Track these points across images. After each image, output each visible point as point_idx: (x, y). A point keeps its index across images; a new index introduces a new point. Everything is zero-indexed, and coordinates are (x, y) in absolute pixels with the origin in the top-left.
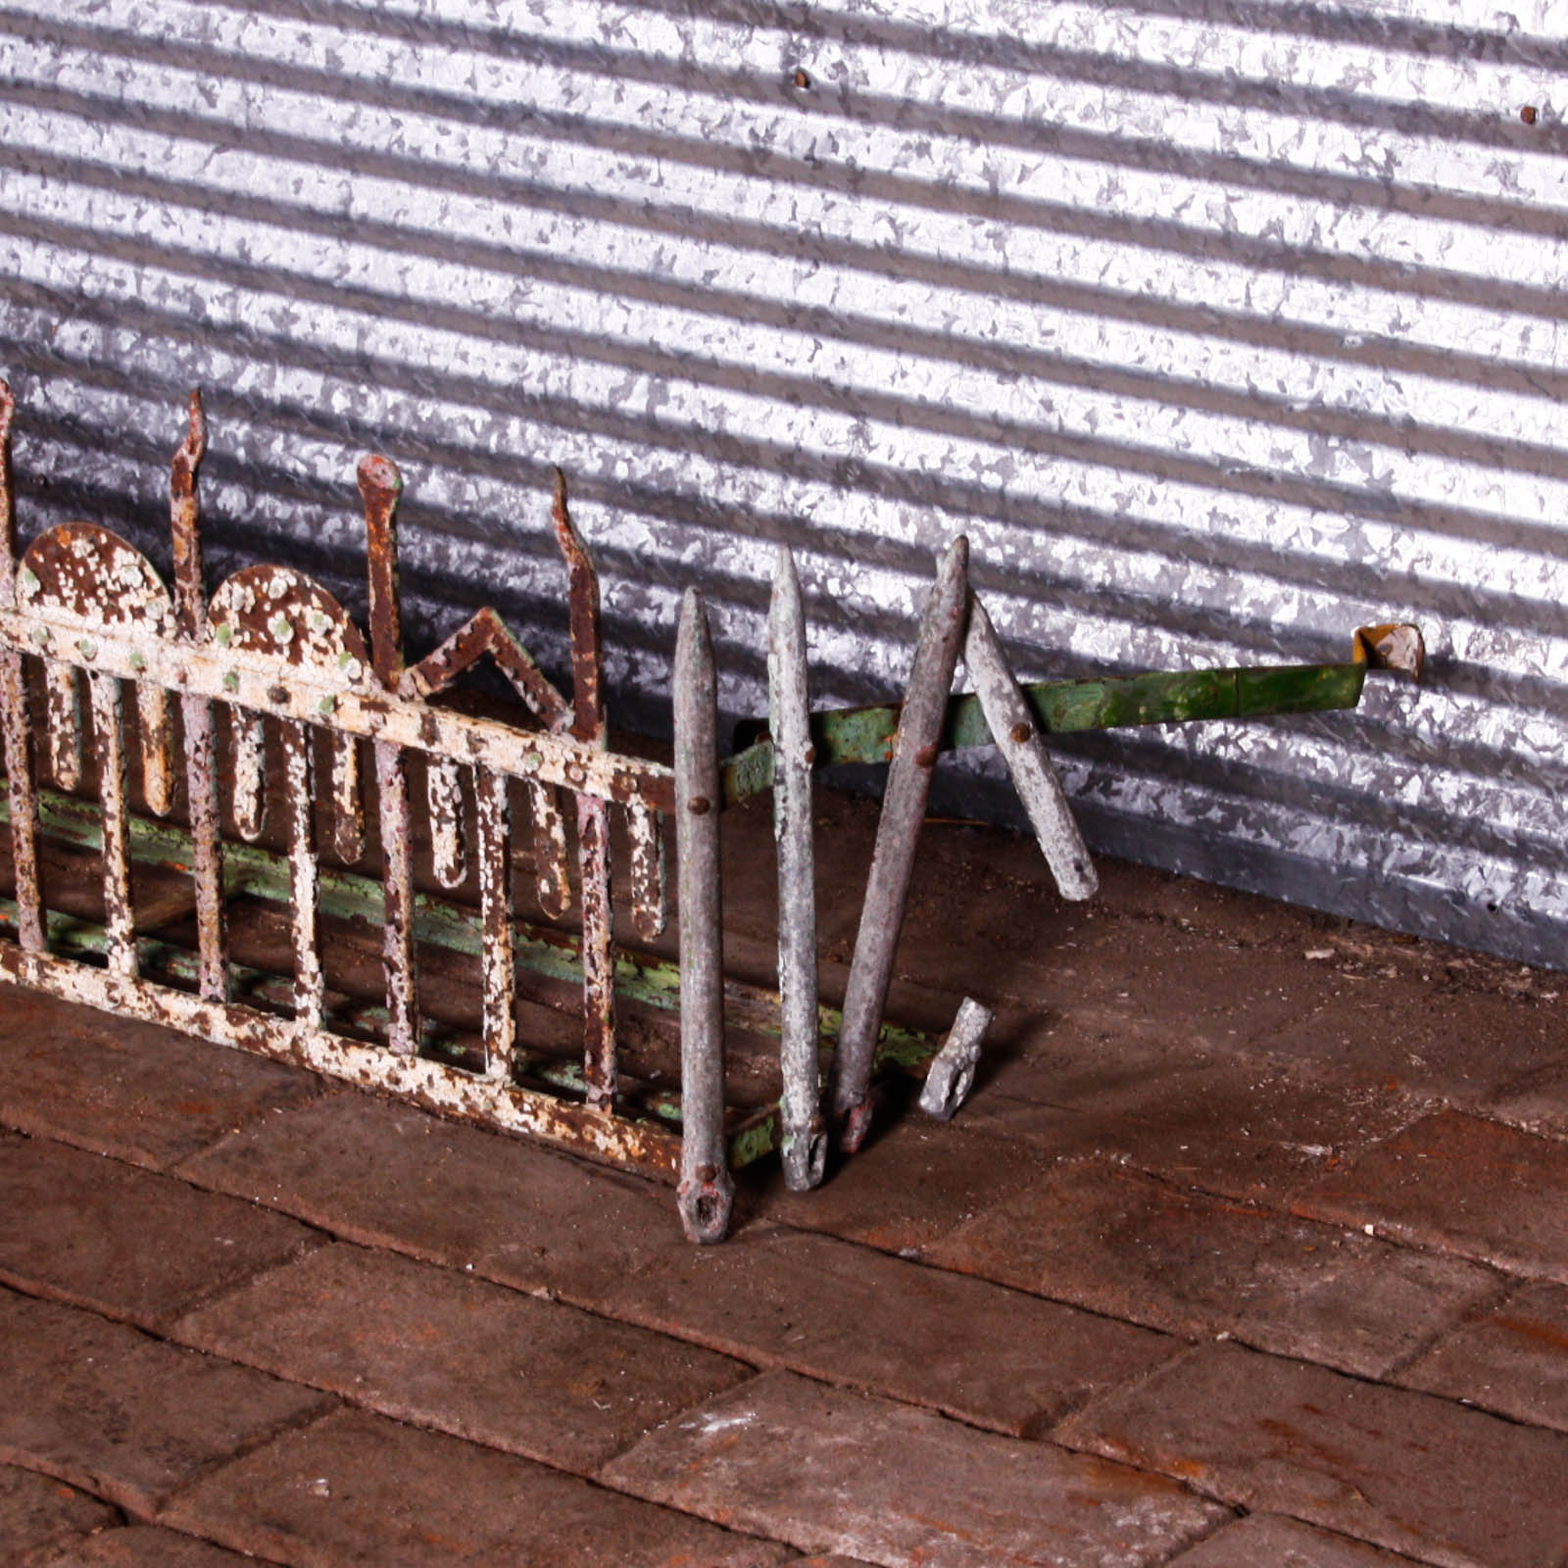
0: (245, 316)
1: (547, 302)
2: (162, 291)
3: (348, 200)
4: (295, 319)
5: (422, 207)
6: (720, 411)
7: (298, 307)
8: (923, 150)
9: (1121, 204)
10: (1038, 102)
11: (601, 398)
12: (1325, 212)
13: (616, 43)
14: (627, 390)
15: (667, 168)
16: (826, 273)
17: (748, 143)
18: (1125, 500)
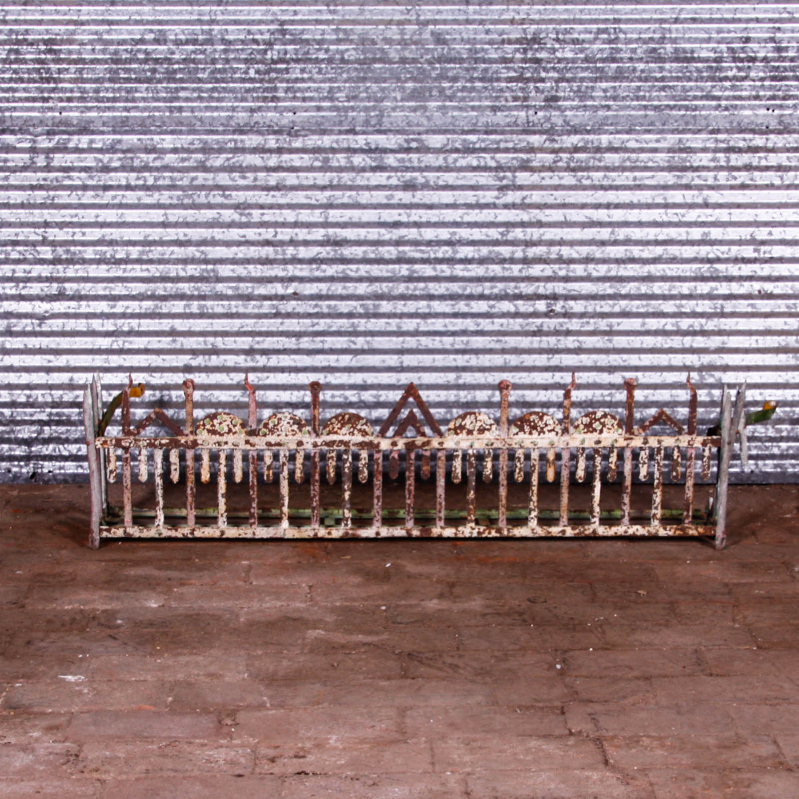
0: (363, 398)
1: (468, 378)
2: (333, 396)
3: (402, 362)
4: (380, 396)
5: (427, 360)
6: (523, 396)
7: (381, 392)
8: (588, 323)
9: (647, 327)
10: (623, 307)
11: (486, 399)
12: (703, 321)
13: (494, 311)
14: (493, 395)
15: (507, 338)
16: (557, 356)
17: (536, 329)
18: (646, 397)
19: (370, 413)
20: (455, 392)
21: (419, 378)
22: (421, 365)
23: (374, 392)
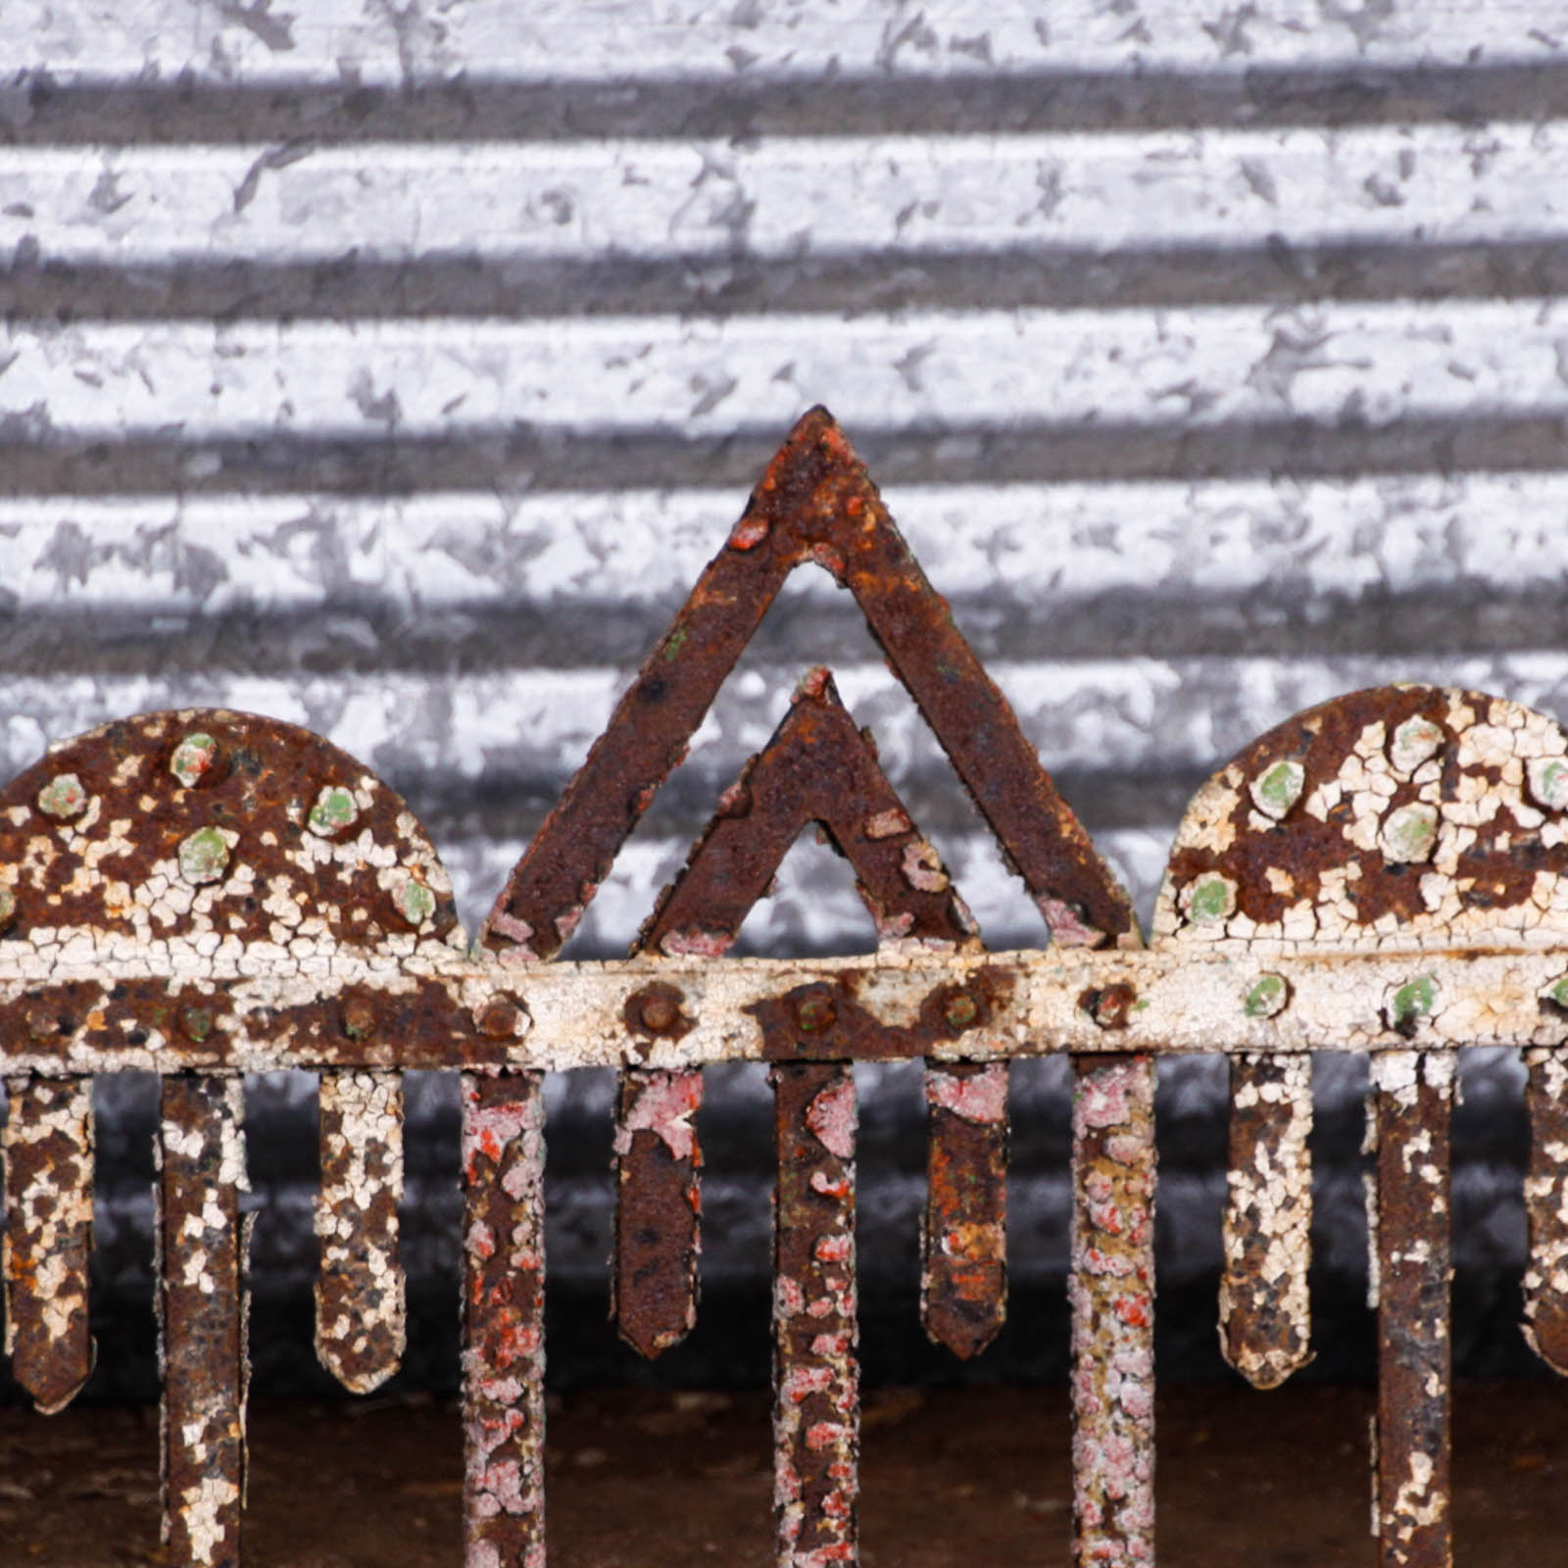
19: (441, 711)
20: (1260, 497)
21: (909, 366)
22: (920, 233)
23: (471, 512)
